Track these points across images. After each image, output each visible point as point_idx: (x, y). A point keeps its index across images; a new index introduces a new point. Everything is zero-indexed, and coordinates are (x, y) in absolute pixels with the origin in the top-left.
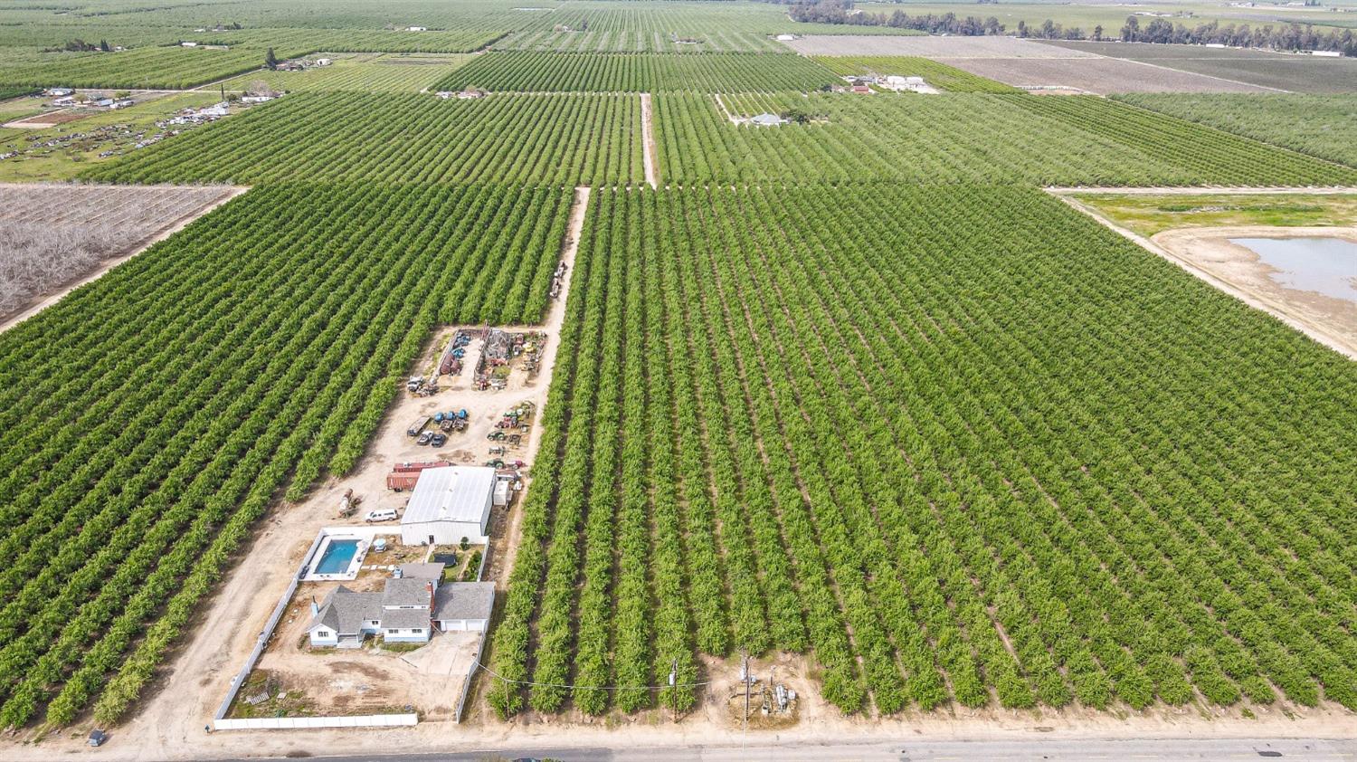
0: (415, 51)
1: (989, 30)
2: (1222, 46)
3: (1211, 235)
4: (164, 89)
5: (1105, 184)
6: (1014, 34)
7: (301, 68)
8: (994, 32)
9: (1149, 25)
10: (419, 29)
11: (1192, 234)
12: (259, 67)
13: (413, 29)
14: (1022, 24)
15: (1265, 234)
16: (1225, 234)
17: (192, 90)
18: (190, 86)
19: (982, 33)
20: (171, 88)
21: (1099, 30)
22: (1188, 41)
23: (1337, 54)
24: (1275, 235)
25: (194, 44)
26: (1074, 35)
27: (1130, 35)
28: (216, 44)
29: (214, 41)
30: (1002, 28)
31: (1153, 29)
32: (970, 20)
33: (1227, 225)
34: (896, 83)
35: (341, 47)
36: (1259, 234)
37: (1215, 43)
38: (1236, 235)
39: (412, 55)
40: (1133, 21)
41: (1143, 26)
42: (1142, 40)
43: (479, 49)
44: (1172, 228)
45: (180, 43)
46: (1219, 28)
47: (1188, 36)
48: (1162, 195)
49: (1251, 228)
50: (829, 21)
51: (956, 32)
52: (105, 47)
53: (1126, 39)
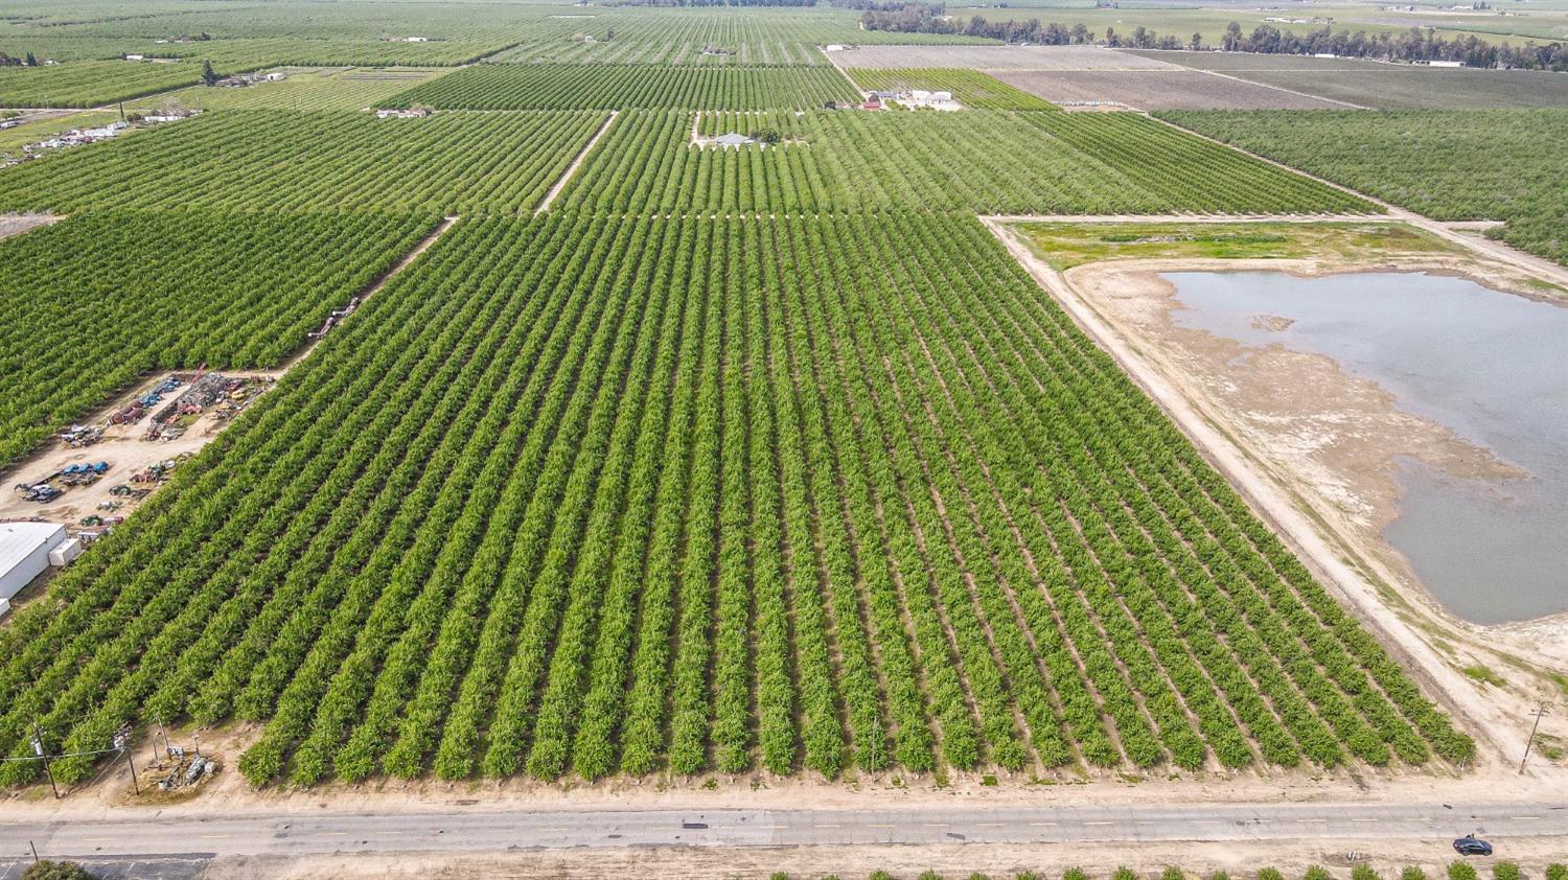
0: (393, 65)
1: (1073, 38)
2: (1332, 56)
3: (1140, 268)
4: (67, 107)
5: (1060, 212)
6: (1100, 43)
7: (245, 83)
8: (1081, 41)
9: (1253, 32)
10: (418, 39)
11: (1119, 267)
12: (196, 83)
13: (411, 39)
14: (1110, 32)
15: (1203, 267)
16: (1157, 268)
17: (99, 109)
18: (98, 104)
19: (1067, 42)
20: (74, 107)
21: (1197, 38)
22: (1295, 50)
23: (1457, 64)
24: (1214, 268)
25: (140, 58)
26: (1169, 44)
27: (1231, 44)
28: (169, 57)
29: (166, 54)
30: (1091, 37)
31: (1257, 37)
32: (1053, 28)
33: (1163, 257)
34: (921, 98)
35: (306, 60)
36: (1197, 266)
37: (1326, 52)
38: (1169, 268)
39: (388, 68)
40: (1235, 28)
41: (1247, 33)
42: (1245, 50)
43: (468, 63)
44: (1097, 260)
45: (124, 57)
46: (1331, 35)
47: (1296, 44)
48: (1119, 223)
49: (1188, 260)
50: (899, 29)
51: (1037, 41)
52: (32, 61)
53: (1228, 48)
